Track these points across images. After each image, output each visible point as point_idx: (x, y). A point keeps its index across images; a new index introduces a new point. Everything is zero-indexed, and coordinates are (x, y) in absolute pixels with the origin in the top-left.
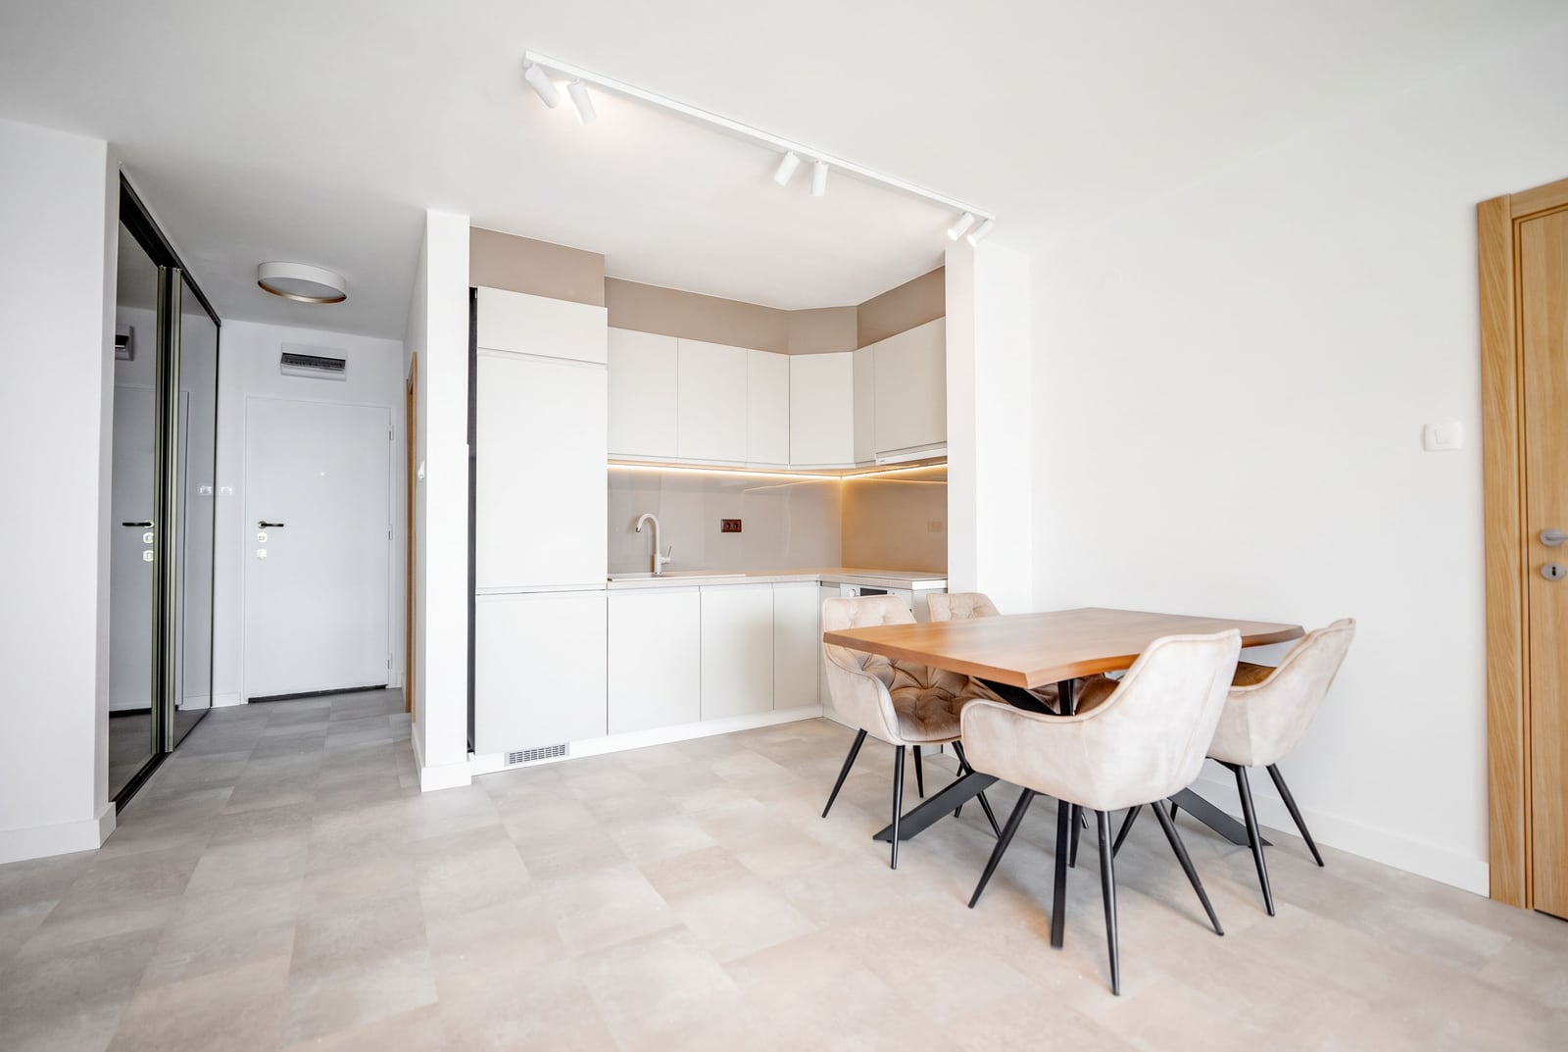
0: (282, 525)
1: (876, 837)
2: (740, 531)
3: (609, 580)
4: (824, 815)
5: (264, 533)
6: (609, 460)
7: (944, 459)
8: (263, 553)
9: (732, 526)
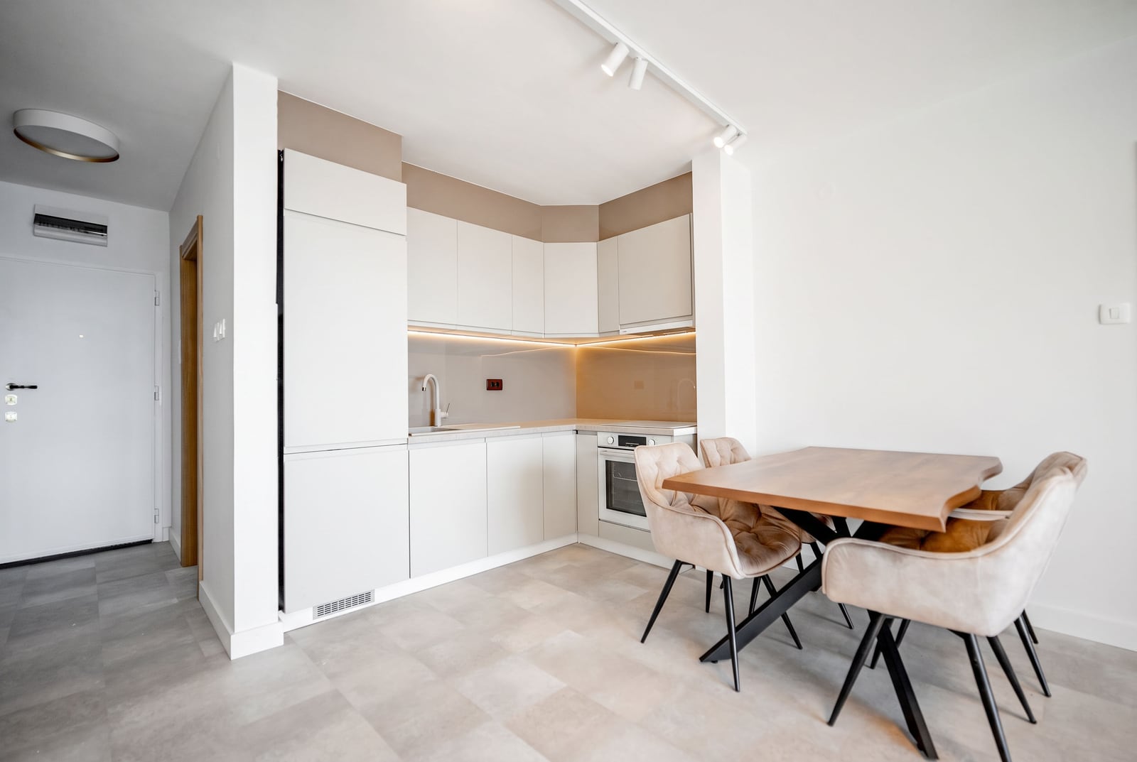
0: (35, 387)
1: (703, 659)
2: (501, 389)
3: (410, 435)
4: (643, 641)
5: (14, 396)
6: (409, 326)
7: (693, 329)
8: (11, 416)
9: (495, 385)
